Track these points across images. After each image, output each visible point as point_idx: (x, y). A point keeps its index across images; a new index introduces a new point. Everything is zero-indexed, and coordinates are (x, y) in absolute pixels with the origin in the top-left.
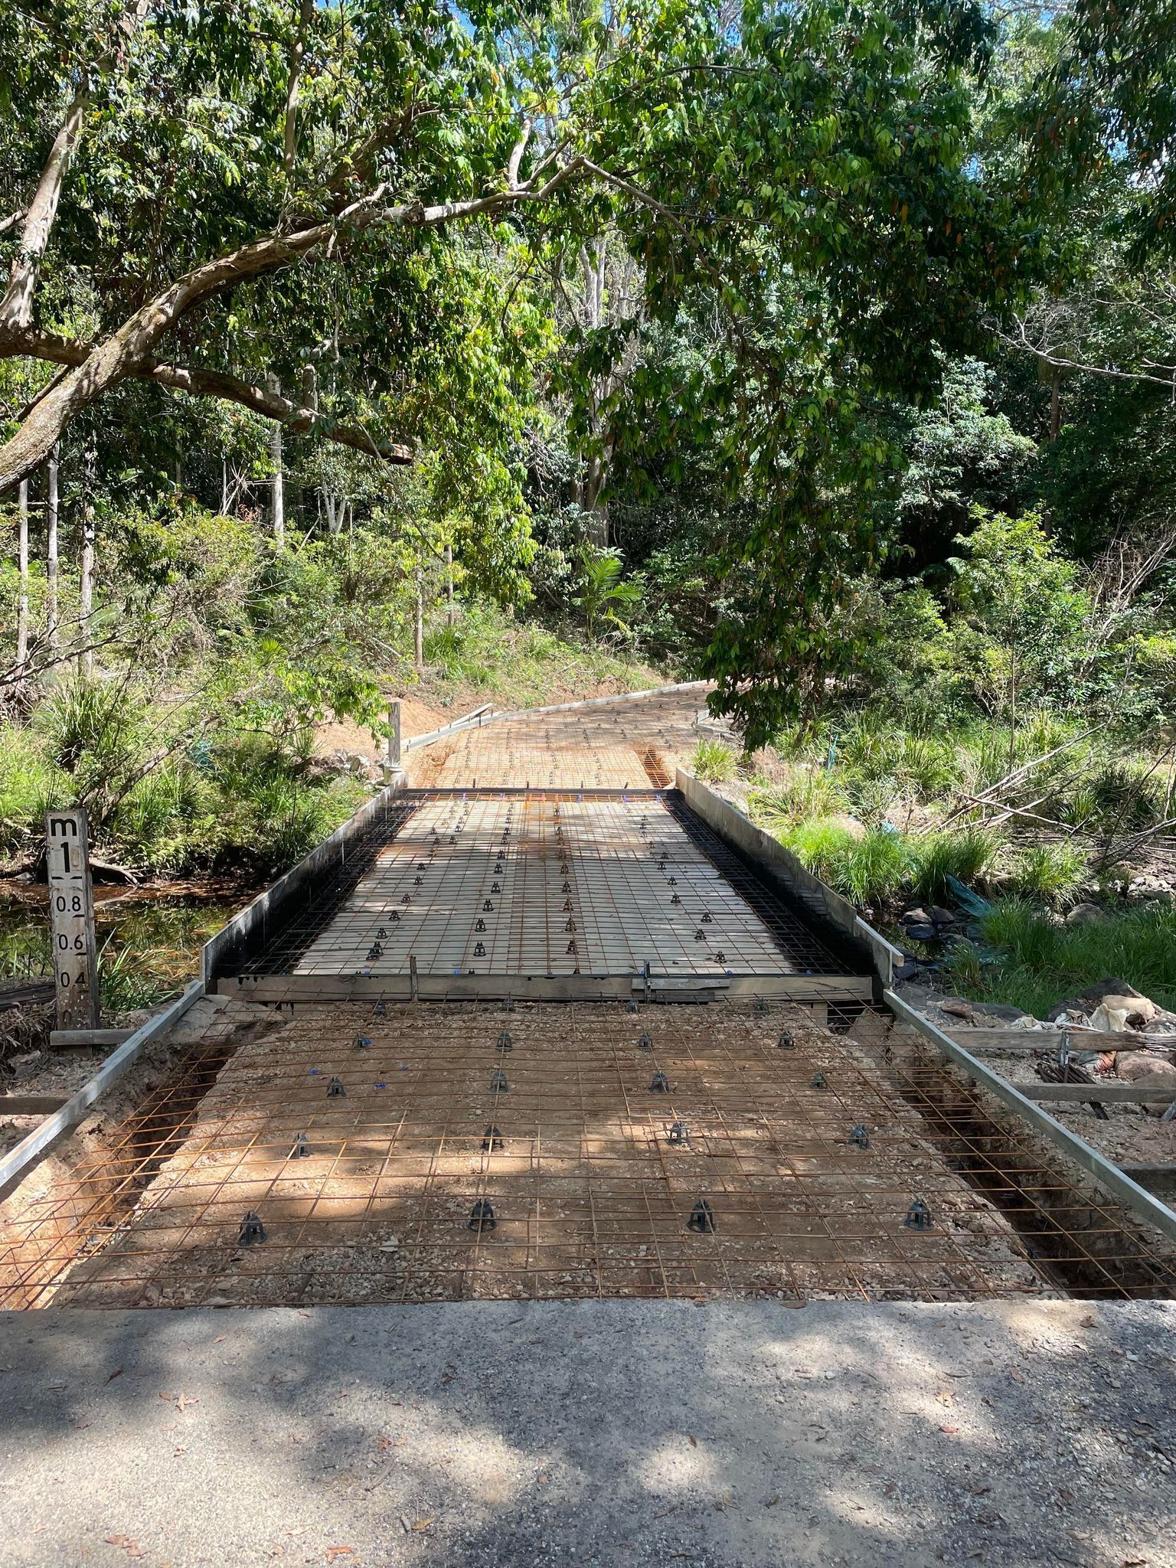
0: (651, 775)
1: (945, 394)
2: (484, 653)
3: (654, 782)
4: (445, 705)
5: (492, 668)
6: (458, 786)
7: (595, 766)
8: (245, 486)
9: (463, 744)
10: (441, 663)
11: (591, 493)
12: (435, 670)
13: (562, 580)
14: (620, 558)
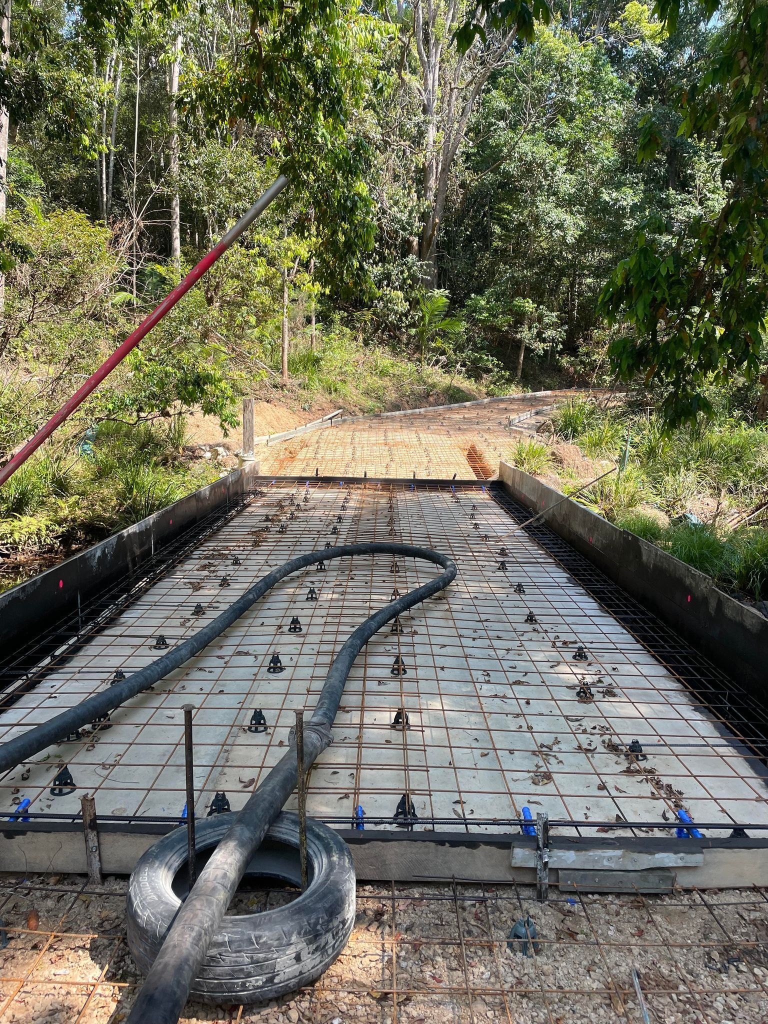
0: (474, 468)
1: (697, 182)
2: (338, 370)
3: (477, 474)
4: (304, 409)
5: (344, 381)
6: (304, 475)
7: (425, 460)
8: (142, 224)
9: (314, 439)
10: (303, 378)
11: (424, 249)
12: (298, 382)
13: (402, 314)
14: (447, 297)
